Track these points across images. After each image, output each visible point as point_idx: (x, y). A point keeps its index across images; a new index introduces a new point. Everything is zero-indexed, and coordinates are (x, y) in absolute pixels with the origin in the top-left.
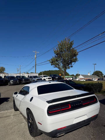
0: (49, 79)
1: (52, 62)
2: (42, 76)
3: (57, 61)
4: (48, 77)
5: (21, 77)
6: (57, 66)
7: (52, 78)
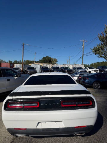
0: (95, 71)
1: (95, 51)
2: (87, 68)
3: (102, 49)
4: (93, 70)
5: (65, 68)
6: (104, 56)
7: (100, 70)
